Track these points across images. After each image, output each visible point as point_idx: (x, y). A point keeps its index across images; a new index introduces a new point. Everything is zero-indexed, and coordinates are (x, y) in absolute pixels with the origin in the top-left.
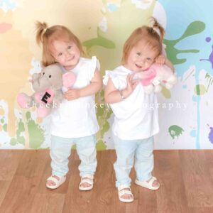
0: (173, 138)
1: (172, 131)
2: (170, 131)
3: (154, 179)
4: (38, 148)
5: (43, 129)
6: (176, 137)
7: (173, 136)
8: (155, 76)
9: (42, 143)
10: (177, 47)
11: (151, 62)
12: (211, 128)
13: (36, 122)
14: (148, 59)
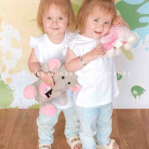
0: (135, 98)
1: (134, 91)
2: (132, 92)
3: (113, 141)
4: (7, 108)
5: (13, 90)
6: (138, 97)
7: (135, 96)
8: (117, 38)
9: (12, 102)
10: (140, 11)
11: (109, 25)
13: (6, 83)
14: (106, 23)
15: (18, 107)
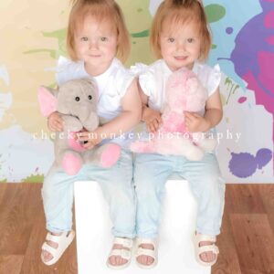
12: (232, 154)
15: (6, 180)
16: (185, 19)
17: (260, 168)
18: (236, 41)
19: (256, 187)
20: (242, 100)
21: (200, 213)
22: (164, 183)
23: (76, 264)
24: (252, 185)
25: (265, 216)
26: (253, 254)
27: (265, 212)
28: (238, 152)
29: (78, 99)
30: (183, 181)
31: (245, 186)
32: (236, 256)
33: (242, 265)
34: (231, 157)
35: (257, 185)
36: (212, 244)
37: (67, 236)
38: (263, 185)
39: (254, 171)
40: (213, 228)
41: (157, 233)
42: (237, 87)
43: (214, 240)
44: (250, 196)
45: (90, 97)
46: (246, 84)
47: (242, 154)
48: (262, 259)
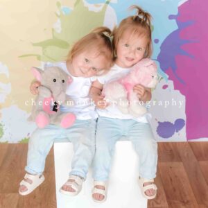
5: (3, 124)
12: (159, 122)
15: (7, 142)
16: (141, 34)
17: (177, 131)
18: (161, 48)
19: (175, 144)
20: (165, 87)
21: (141, 164)
22: (115, 143)
23: (56, 199)
24: (172, 143)
25: (181, 163)
26: (175, 190)
27: (181, 161)
28: (162, 121)
29: (55, 80)
30: (128, 142)
31: (167, 143)
32: (163, 191)
33: (168, 197)
34: (157, 125)
35: (176, 143)
36: (151, 183)
37: (40, 178)
38: (179, 143)
39: (173, 134)
40: (151, 173)
41: (108, 177)
42: (162, 78)
43: (153, 181)
44: (171, 151)
45: (63, 81)
46: (168, 76)
47: (165, 123)
48: (180, 194)
